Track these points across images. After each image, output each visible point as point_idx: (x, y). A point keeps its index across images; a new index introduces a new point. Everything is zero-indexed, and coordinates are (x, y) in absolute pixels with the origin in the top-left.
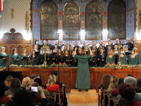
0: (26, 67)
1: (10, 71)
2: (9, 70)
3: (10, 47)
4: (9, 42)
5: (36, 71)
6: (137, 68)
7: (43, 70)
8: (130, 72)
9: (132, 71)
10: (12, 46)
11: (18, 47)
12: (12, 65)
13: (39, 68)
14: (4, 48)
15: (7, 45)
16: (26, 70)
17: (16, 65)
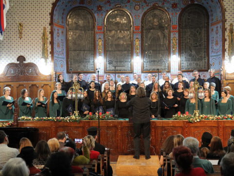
0: (45, 120)
1: (19, 126)
2: (17, 125)
3: (17, 87)
4: (15, 78)
5: (62, 127)
6: (225, 120)
7: (73, 125)
8: (214, 126)
9: (216, 126)
10: (20, 85)
11: (30, 87)
12: (23, 117)
13: (67, 122)
14: (9, 89)
15: (12, 84)
16: (46, 125)
17: (30, 118)
